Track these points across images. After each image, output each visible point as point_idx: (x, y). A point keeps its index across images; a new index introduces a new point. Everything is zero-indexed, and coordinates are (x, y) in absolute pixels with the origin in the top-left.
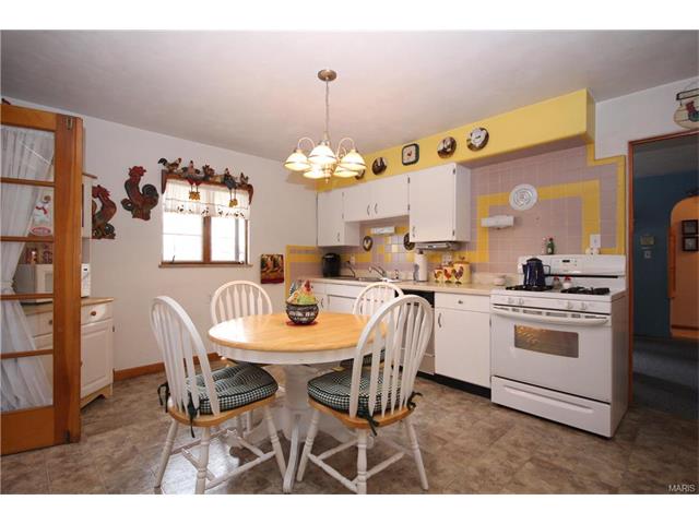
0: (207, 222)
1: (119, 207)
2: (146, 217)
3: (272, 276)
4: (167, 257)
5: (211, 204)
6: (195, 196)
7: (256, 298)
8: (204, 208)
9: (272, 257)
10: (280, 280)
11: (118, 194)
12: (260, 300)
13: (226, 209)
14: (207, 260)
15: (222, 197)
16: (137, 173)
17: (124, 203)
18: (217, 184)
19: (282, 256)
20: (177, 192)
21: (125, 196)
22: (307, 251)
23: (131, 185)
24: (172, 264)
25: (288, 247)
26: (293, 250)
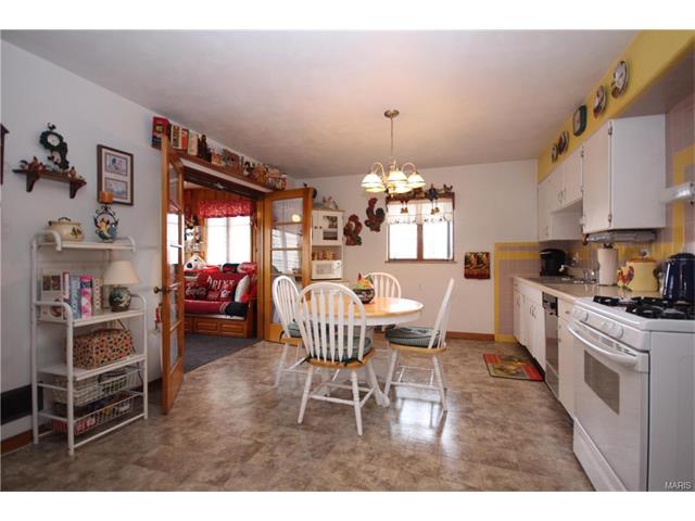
0: (420, 228)
1: (364, 225)
2: (378, 230)
3: (476, 272)
4: (392, 257)
5: (419, 215)
6: (404, 211)
7: (391, 285)
8: (413, 218)
9: (476, 255)
10: (486, 276)
11: (363, 218)
12: (393, 287)
13: (430, 217)
14: (420, 258)
15: (427, 207)
16: (373, 202)
17: (366, 222)
18: (422, 198)
19: (487, 254)
20: (394, 210)
21: (367, 218)
22: (522, 248)
23: (369, 211)
24: (395, 260)
25: (496, 244)
26: (501, 248)
